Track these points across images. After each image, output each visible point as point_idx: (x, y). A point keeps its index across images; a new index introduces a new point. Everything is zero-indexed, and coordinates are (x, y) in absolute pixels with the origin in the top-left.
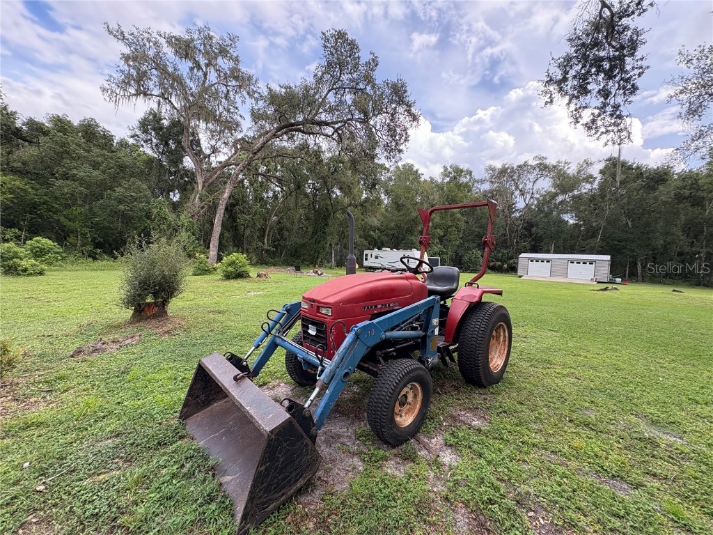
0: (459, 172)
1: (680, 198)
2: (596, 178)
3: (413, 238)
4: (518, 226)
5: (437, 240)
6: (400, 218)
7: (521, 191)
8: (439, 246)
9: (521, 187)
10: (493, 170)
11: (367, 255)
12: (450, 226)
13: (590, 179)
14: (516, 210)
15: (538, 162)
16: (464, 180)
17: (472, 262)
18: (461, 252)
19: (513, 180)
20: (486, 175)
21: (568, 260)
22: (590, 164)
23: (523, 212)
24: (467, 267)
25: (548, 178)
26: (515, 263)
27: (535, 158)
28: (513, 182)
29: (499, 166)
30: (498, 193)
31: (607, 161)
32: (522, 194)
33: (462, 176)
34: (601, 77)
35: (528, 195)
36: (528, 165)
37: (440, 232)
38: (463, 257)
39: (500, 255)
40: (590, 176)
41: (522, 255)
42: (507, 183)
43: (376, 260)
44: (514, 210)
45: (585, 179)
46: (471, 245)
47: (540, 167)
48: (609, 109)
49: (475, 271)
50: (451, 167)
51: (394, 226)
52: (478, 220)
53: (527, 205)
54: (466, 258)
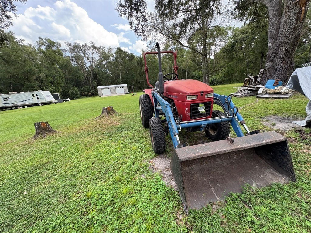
0: (51, 43)
4: (90, 75)
5: (50, 84)
7: (87, 58)
8: (53, 87)
9: (87, 56)
10: (70, 45)
12: (56, 75)
14: (87, 67)
15: (91, 45)
16: (55, 49)
17: (74, 94)
18: (66, 90)
20: (67, 47)
21: (115, 87)
22: (112, 49)
23: (89, 69)
24: (73, 97)
25: (97, 53)
26: (94, 92)
27: (90, 42)
28: (82, 53)
29: (72, 44)
30: (78, 58)
31: (117, 48)
32: (88, 59)
33: (55, 46)
34: (135, 11)
35: (91, 60)
36: (87, 46)
37: (51, 79)
38: (68, 92)
39: (86, 89)
40: (112, 54)
41: (98, 87)
42: (79, 53)
43: (6, 102)
44: (85, 67)
45: (111, 55)
46: (71, 86)
47: (93, 47)
48: (140, 26)
49: (77, 98)
50: (45, 39)
51: (11, 77)
52: (70, 72)
53: (92, 65)
54: (70, 92)
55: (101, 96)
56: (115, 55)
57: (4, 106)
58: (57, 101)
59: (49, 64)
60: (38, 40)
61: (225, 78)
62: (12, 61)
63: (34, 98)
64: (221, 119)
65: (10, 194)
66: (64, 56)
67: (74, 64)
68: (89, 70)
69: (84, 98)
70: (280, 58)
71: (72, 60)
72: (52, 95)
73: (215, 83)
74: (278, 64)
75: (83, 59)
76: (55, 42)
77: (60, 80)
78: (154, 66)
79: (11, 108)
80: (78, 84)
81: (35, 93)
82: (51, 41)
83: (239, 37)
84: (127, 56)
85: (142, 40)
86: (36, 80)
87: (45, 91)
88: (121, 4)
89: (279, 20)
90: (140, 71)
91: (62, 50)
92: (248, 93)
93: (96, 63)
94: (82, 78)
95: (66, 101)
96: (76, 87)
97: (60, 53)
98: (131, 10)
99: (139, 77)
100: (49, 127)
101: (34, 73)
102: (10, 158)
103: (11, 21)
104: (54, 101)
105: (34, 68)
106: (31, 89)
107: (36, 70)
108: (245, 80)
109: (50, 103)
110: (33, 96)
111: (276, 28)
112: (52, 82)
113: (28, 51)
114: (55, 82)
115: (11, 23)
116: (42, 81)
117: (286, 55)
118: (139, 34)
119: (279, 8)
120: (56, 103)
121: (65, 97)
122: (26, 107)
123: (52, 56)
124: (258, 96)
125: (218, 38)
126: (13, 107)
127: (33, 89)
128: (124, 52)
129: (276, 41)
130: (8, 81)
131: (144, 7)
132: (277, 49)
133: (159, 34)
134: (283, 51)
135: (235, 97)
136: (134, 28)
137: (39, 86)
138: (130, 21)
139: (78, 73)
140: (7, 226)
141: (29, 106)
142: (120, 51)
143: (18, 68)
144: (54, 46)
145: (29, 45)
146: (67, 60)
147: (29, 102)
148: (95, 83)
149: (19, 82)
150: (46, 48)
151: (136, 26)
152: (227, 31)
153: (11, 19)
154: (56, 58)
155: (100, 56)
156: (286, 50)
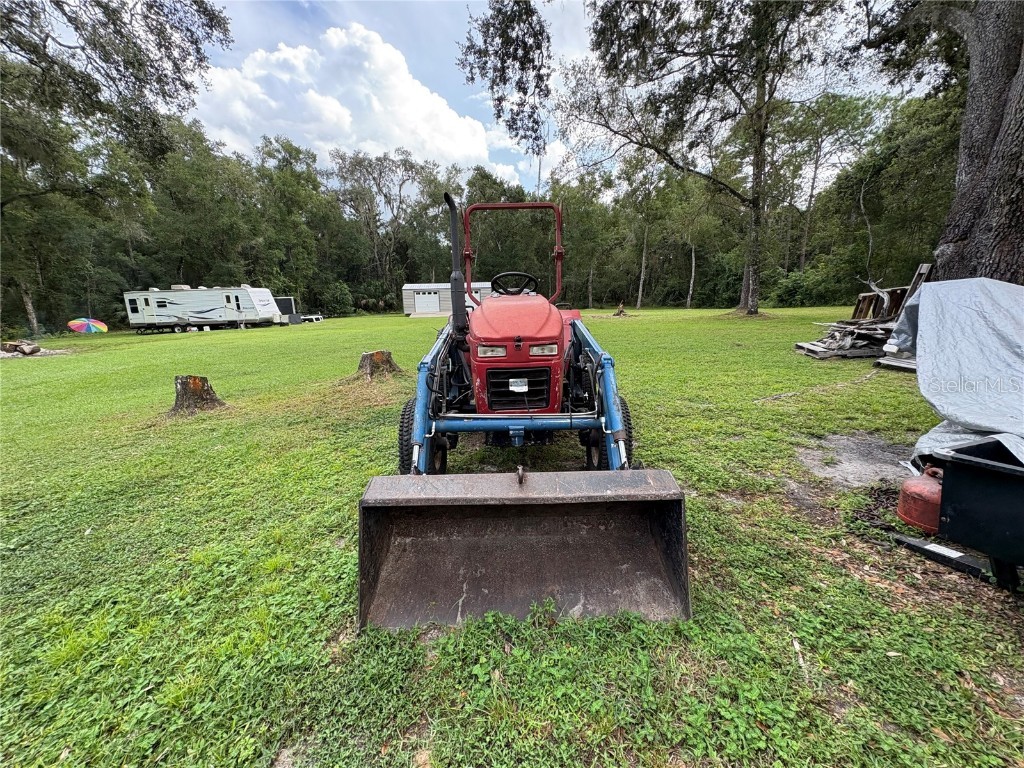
0: (292, 153)
2: (464, 190)
3: (231, 265)
4: (389, 247)
5: (276, 269)
6: (192, 227)
7: (385, 196)
8: (282, 278)
9: (385, 190)
10: (343, 158)
11: (133, 302)
12: (295, 245)
13: (459, 190)
14: (382, 225)
15: (401, 157)
16: (300, 167)
17: (338, 302)
18: (317, 287)
19: (374, 179)
20: (334, 164)
22: (458, 171)
23: (389, 229)
24: (332, 309)
25: (416, 183)
26: (393, 299)
27: (397, 150)
28: (372, 182)
29: (350, 154)
30: (359, 197)
31: (475, 170)
32: (388, 201)
33: (300, 159)
34: (517, 65)
35: (396, 204)
36: (390, 160)
37: (280, 254)
38: (321, 294)
39: (372, 288)
40: (459, 187)
41: (406, 286)
42: (365, 182)
43: (162, 311)
44: (378, 224)
45: (454, 189)
46: (331, 276)
47: (404, 165)
48: (527, 109)
49: (344, 314)
50: (277, 141)
51: (183, 243)
52: (333, 236)
53: (396, 218)
54: (327, 296)
55: (408, 315)
56: (466, 189)
57: (156, 320)
58: (285, 319)
59: (281, 212)
60: (260, 143)
62: (191, 201)
63: (228, 305)
64: (571, 419)
65: (59, 530)
66: (323, 189)
67: (348, 212)
68: (387, 233)
69: (363, 315)
70: (990, 231)
71: (343, 201)
72: (276, 300)
74: (982, 249)
75: (372, 200)
76: (303, 148)
77: (304, 259)
78: (585, 230)
79: (171, 328)
80: (352, 273)
81: (232, 292)
82: (291, 145)
83: (907, 137)
84: (504, 192)
85: (530, 151)
86: (244, 255)
87: (260, 287)
88: (471, 47)
89: (1002, 92)
90: (542, 243)
91: (322, 173)
92: (853, 346)
93: (409, 210)
94: (365, 256)
95: (311, 320)
96: (346, 281)
97: (311, 179)
98: (503, 62)
99: (536, 262)
100: (209, 391)
101: (239, 237)
102: (101, 454)
103: (194, 96)
104: (276, 320)
105: (241, 223)
106: (226, 278)
107: (244, 227)
108: (859, 301)
109: (267, 323)
110: (228, 298)
111: (991, 120)
112: (281, 264)
113: (233, 174)
114: (291, 264)
115: (193, 101)
116: (256, 260)
117: (1011, 220)
118: (521, 132)
119: (1008, 48)
120: (282, 324)
121: (313, 309)
122: (207, 328)
123: (290, 189)
124: (882, 361)
125: (831, 139)
126: (176, 325)
127: (233, 280)
128: (495, 182)
129: (986, 164)
130: (176, 255)
131: (541, 52)
132: (986, 195)
133: (601, 130)
134: (1002, 206)
135: (808, 358)
136: (507, 116)
137: (249, 273)
138: (496, 96)
139: (356, 239)
140: (24, 584)
141: (215, 326)
142: (482, 178)
143: (201, 221)
144: (297, 159)
145: (238, 156)
146: (329, 202)
147: (216, 317)
148: (401, 272)
149: (201, 259)
150: (279, 168)
151: (515, 108)
152: (869, 114)
153: (194, 91)
154: (299, 196)
155: (422, 192)
156: (1010, 202)
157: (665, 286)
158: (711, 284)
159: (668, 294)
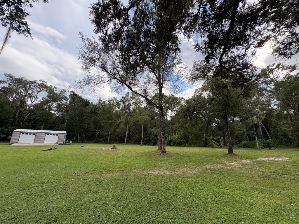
1: (92, 112)
2: (68, 99)
9: (30, 92)
13: (65, 98)
15: (42, 83)
21: (46, 133)
22: (65, 92)
27: (41, 80)
31: (71, 92)
44: (26, 104)
61: (181, 139)
73: (172, 143)
157: (136, 137)
158: (148, 137)
159: (136, 140)
